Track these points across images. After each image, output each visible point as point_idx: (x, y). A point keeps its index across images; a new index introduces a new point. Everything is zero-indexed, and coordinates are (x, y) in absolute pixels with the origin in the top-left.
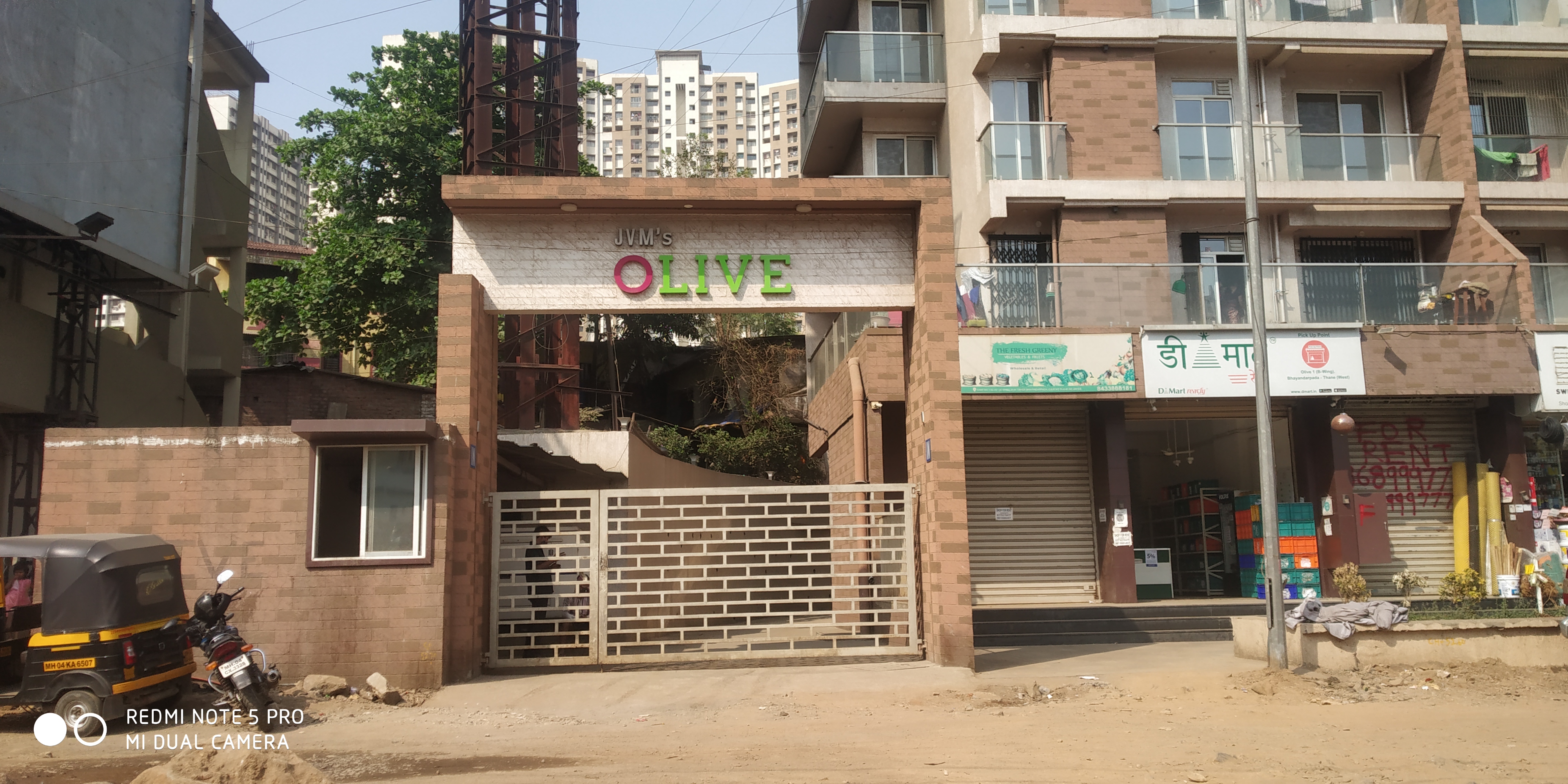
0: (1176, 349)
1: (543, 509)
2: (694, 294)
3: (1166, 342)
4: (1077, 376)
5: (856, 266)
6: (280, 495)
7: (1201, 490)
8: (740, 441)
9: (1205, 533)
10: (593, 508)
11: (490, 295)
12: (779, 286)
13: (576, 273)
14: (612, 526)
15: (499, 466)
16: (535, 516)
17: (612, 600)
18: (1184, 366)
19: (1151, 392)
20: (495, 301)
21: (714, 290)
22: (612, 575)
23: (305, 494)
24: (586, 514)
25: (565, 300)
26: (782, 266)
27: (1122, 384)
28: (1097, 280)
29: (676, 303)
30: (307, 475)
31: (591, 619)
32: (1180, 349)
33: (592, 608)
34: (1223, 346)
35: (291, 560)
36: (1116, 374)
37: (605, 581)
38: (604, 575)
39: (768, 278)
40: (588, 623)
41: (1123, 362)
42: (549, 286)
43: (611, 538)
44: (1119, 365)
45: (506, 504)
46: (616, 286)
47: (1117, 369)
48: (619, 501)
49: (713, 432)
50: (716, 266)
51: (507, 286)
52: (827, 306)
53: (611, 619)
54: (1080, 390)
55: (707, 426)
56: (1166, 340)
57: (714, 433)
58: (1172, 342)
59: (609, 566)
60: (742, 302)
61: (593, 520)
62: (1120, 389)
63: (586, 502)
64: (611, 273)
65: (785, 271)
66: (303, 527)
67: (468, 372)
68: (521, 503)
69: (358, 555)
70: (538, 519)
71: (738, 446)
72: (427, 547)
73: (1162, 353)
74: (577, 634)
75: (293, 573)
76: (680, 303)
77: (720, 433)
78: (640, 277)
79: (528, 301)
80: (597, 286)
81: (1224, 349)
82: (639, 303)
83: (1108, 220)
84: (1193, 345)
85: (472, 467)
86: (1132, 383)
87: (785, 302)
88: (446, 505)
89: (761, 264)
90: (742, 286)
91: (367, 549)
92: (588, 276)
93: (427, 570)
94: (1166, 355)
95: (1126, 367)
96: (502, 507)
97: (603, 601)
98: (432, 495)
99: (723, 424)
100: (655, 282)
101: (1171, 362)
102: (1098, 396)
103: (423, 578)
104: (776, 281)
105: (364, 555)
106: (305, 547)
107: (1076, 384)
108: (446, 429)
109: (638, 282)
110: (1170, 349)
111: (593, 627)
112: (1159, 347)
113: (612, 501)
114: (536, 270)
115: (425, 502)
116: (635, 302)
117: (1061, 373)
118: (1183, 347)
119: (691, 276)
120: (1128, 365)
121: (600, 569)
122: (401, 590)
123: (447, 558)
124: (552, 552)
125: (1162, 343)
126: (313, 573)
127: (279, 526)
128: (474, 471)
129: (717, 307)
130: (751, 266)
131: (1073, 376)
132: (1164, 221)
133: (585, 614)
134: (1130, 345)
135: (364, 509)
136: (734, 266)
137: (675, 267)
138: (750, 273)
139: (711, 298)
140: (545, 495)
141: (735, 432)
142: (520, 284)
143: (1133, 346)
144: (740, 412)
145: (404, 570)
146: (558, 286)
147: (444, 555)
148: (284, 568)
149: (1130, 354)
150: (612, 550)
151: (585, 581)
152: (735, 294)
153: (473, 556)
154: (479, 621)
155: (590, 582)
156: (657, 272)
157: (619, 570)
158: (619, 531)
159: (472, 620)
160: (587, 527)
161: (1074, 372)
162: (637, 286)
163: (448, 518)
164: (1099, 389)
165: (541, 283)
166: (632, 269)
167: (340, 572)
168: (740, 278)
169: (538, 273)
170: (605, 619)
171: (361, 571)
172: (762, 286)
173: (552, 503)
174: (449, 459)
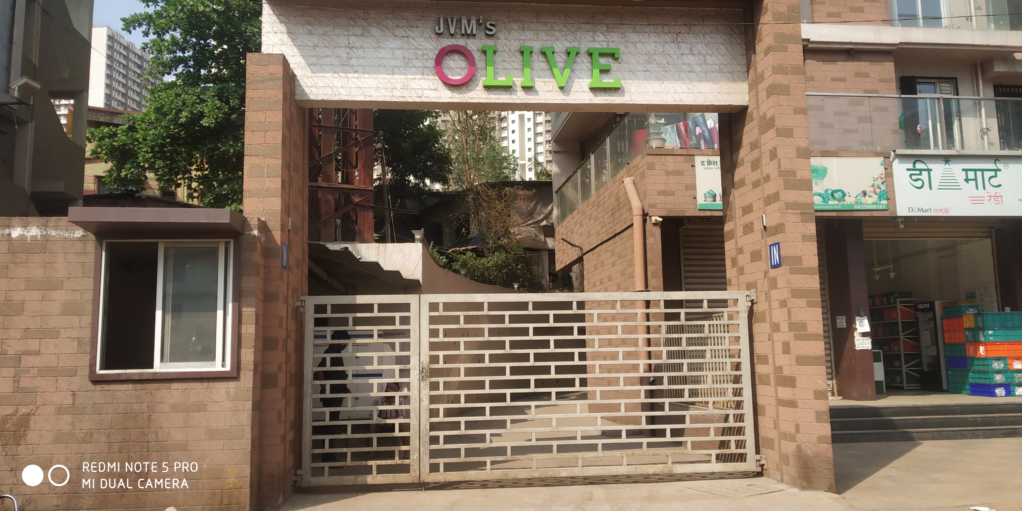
0: (923, 172)
1: (359, 315)
2: (519, 88)
3: (914, 166)
4: (836, 195)
5: (687, 61)
6: (60, 296)
7: (898, 300)
8: (484, 260)
9: (902, 337)
10: (413, 314)
11: (302, 83)
12: (607, 81)
13: (394, 63)
14: (434, 333)
15: (310, 270)
16: (351, 322)
17: (433, 413)
18: (931, 188)
19: (902, 211)
20: (307, 90)
21: (539, 84)
22: (434, 386)
23: (89, 296)
24: (405, 321)
25: (383, 91)
26: (610, 60)
27: (876, 203)
28: (836, 113)
29: (500, 96)
30: (92, 274)
31: (412, 434)
32: (927, 172)
33: (413, 421)
34: (963, 170)
35: (73, 373)
36: (871, 194)
37: (426, 393)
38: (425, 385)
39: (596, 72)
40: (408, 438)
41: (877, 183)
42: (366, 76)
43: (433, 346)
44: (873, 186)
45: (320, 309)
46: (437, 78)
47: (872, 189)
48: (441, 306)
49: (463, 253)
50: (542, 58)
51: (321, 75)
52: (658, 103)
53: (433, 433)
54: (839, 208)
55: (458, 249)
56: (914, 163)
57: (465, 254)
58: (919, 166)
59: (431, 376)
60: (570, 97)
61: (413, 327)
62: (874, 207)
63: (406, 307)
64: (432, 63)
65: (614, 66)
66: (87, 334)
67: (280, 162)
68: (337, 308)
69: (151, 367)
70: (355, 324)
71: (484, 264)
72: (232, 358)
73: (911, 175)
74: (396, 449)
75: (74, 388)
76: (504, 97)
77: (469, 254)
78: (462, 69)
79: (342, 91)
80: (416, 77)
81: (964, 172)
82: (461, 96)
83: (845, 61)
84: (938, 168)
85: (283, 267)
86: (885, 202)
87: (614, 98)
88: (254, 309)
89: (588, 58)
90: (570, 80)
91: (162, 360)
92: (407, 66)
93: (232, 385)
94: (914, 177)
95: (879, 188)
96: (316, 312)
97: (425, 414)
98: (238, 298)
99: (470, 247)
100: (479, 74)
101: (919, 184)
102: (855, 214)
103: (228, 393)
104: (604, 76)
105: (159, 367)
106: (88, 358)
107: (836, 202)
108: (254, 222)
109: (459, 74)
110: (918, 172)
111: (414, 442)
112: (908, 170)
113: (433, 307)
114: (351, 58)
115: (230, 306)
116: (456, 95)
117: (822, 192)
118: (929, 170)
119: (515, 69)
120: (882, 186)
121: (422, 379)
122: (201, 407)
123: (255, 370)
124: (370, 361)
125: (911, 166)
126: (99, 387)
127: (59, 332)
128: (285, 273)
129: (543, 102)
130: (578, 60)
131: (833, 196)
132: (893, 64)
133: (405, 427)
134: (882, 168)
135: (159, 314)
136: (560, 58)
137: (498, 58)
138: (577, 67)
139: (536, 92)
140: (361, 299)
141: (479, 254)
142: (334, 72)
143: (885, 169)
144: (482, 239)
145: (205, 384)
146: (375, 76)
147: (252, 367)
148: (63, 382)
149: (882, 176)
150: (434, 359)
151: (405, 392)
152: (561, 88)
153: (284, 366)
154: (290, 436)
155: (410, 394)
156: (480, 64)
157: (441, 380)
158: (441, 338)
159: (284, 438)
160: (406, 334)
161: (834, 192)
162: (459, 77)
163: (257, 324)
164: (856, 207)
165: (356, 72)
166: (454, 60)
167: (131, 386)
168: (567, 71)
169: (354, 62)
170: (426, 433)
171: (155, 386)
172: (590, 80)
173: (369, 308)
174: (257, 257)
